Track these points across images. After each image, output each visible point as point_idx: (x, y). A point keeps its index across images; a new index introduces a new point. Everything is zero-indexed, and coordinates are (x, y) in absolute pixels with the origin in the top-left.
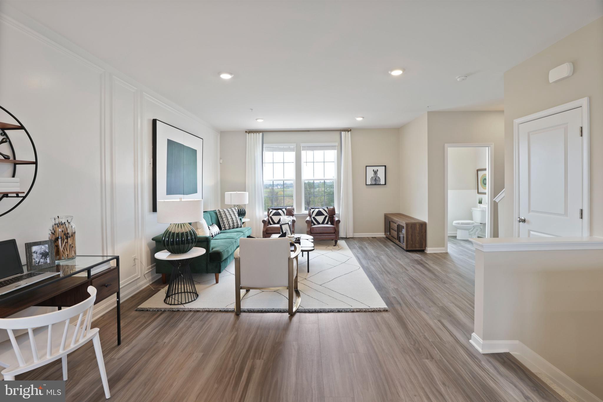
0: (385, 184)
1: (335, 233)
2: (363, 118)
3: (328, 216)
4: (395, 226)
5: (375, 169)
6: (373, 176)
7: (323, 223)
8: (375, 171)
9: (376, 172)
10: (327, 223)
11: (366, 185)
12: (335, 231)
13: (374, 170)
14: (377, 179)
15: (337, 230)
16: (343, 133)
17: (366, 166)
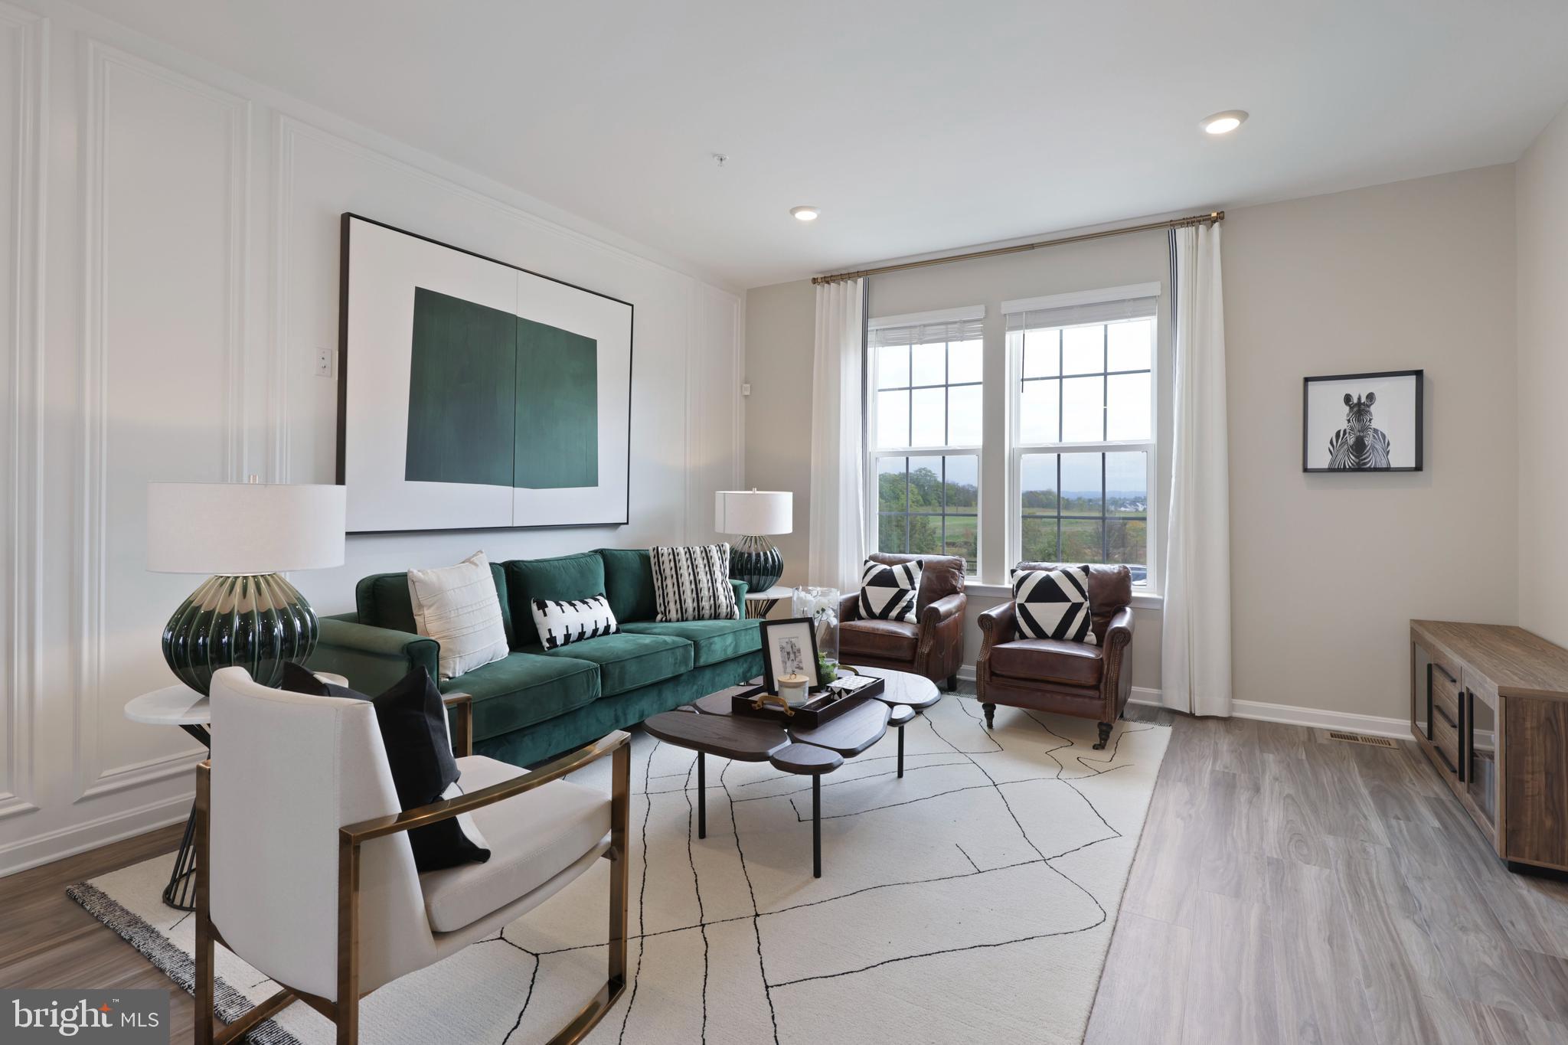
0: (1419, 467)
1: (1096, 687)
2: (1243, 115)
3: (1087, 604)
4: (1449, 696)
5: (1358, 390)
6: (1343, 425)
7: (1059, 635)
8: (1359, 403)
9: (1359, 409)
10: (1079, 639)
11: (1306, 470)
12: (1100, 681)
13: (1348, 399)
14: (1369, 441)
15: (1112, 674)
16: (1183, 234)
17: (1307, 380)
